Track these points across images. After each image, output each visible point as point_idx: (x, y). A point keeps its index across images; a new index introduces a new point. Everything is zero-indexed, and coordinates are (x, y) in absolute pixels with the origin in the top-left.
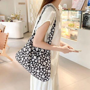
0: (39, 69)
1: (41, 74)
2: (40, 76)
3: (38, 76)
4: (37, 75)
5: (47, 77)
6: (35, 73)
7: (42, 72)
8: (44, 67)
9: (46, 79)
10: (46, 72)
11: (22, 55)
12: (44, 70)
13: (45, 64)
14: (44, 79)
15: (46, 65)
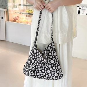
0: (48, 69)
1: (53, 73)
2: (53, 75)
3: (52, 77)
4: (50, 76)
5: (60, 73)
6: (47, 76)
7: (53, 70)
8: (52, 65)
9: (61, 76)
10: (57, 70)
11: (28, 68)
12: (54, 68)
13: (52, 62)
14: (58, 76)
15: (54, 62)
